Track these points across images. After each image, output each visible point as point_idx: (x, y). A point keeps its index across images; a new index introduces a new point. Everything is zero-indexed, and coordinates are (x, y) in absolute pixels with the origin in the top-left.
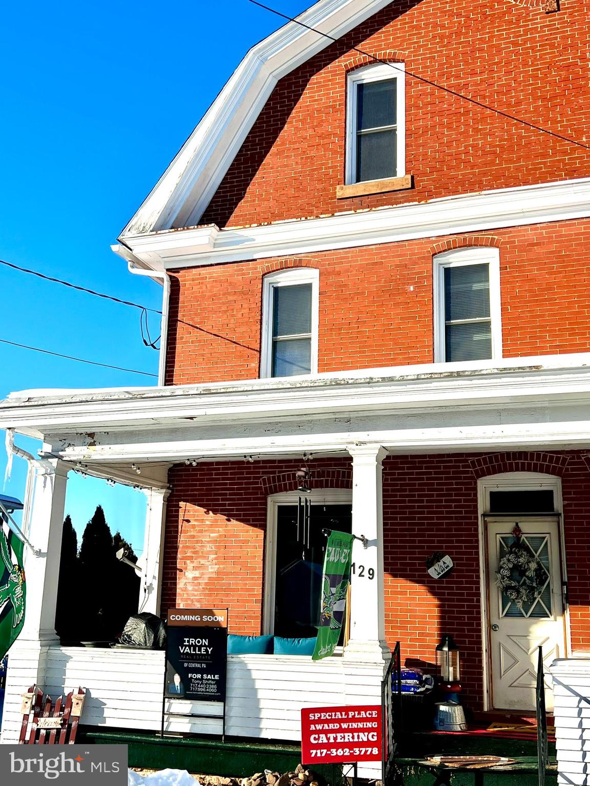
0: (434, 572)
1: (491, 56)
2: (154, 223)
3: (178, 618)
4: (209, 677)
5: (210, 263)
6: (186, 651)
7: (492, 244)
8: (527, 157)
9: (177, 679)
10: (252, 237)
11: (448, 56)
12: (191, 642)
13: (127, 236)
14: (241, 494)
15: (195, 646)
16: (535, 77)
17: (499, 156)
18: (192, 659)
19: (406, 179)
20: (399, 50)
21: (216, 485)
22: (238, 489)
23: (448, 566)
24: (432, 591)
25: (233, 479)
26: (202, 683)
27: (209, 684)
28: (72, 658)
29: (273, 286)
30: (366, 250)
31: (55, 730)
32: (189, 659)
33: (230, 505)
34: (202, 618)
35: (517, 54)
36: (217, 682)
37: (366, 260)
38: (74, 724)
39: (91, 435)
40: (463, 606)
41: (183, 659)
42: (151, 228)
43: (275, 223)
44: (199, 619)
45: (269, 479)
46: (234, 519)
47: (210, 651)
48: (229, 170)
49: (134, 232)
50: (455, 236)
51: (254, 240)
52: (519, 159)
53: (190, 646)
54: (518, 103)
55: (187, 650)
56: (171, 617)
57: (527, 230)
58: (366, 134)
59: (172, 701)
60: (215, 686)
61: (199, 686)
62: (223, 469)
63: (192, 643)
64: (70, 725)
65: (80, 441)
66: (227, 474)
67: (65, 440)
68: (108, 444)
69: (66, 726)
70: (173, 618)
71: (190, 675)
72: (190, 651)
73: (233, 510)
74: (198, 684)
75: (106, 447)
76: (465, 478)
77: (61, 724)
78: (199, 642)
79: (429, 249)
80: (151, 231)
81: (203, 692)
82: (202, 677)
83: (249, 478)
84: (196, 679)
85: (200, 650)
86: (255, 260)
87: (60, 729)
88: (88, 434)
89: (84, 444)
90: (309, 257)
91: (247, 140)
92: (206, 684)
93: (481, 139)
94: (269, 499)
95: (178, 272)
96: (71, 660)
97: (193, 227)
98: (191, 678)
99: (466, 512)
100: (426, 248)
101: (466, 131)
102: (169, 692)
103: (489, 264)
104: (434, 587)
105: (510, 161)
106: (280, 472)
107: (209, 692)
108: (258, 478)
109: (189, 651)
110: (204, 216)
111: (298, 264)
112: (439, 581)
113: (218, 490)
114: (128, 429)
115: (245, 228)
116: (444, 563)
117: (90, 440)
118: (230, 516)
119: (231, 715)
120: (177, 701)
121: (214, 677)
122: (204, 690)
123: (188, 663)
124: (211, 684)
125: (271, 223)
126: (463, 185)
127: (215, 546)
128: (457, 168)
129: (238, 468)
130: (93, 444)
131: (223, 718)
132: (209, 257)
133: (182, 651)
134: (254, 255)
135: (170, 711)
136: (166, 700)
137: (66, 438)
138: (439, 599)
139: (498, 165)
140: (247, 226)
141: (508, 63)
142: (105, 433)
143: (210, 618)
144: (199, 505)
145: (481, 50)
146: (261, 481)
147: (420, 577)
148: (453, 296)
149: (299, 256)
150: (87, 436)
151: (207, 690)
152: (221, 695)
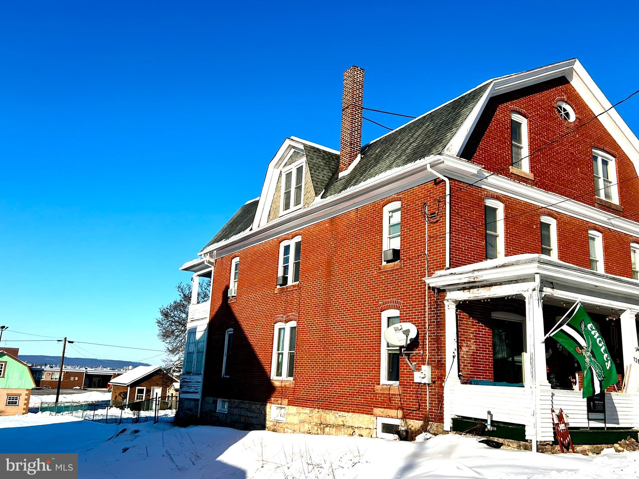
1: (553, 135)
5: (463, 181)
7: (555, 217)
8: (564, 185)
11: (542, 126)
16: (565, 153)
17: (557, 180)
19: (532, 176)
20: (527, 113)
30: (520, 202)
35: (560, 139)
39: (552, 283)
49: (448, 153)
50: (546, 209)
54: (561, 160)
57: (565, 216)
60: (601, 407)
65: (548, 285)
75: (558, 291)
80: (457, 156)
86: (481, 188)
90: (501, 196)
93: (552, 170)
98: (596, 403)
100: (538, 210)
101: (547, 164)
103: (552, 225)
105: (559, 184)
111: (497, 197)
114: (564, 284)
117: (551, 286)
118: (479, 321)
126: (548, 187)
128: (545, 179)
130: (553, 288)
131: (605, 420)
132: (463, 178)
139: (556, 184)
141: (558, 141)
142: (556, 283)
145: (551, 130)
149: (498, 194)
152: (602, 410)
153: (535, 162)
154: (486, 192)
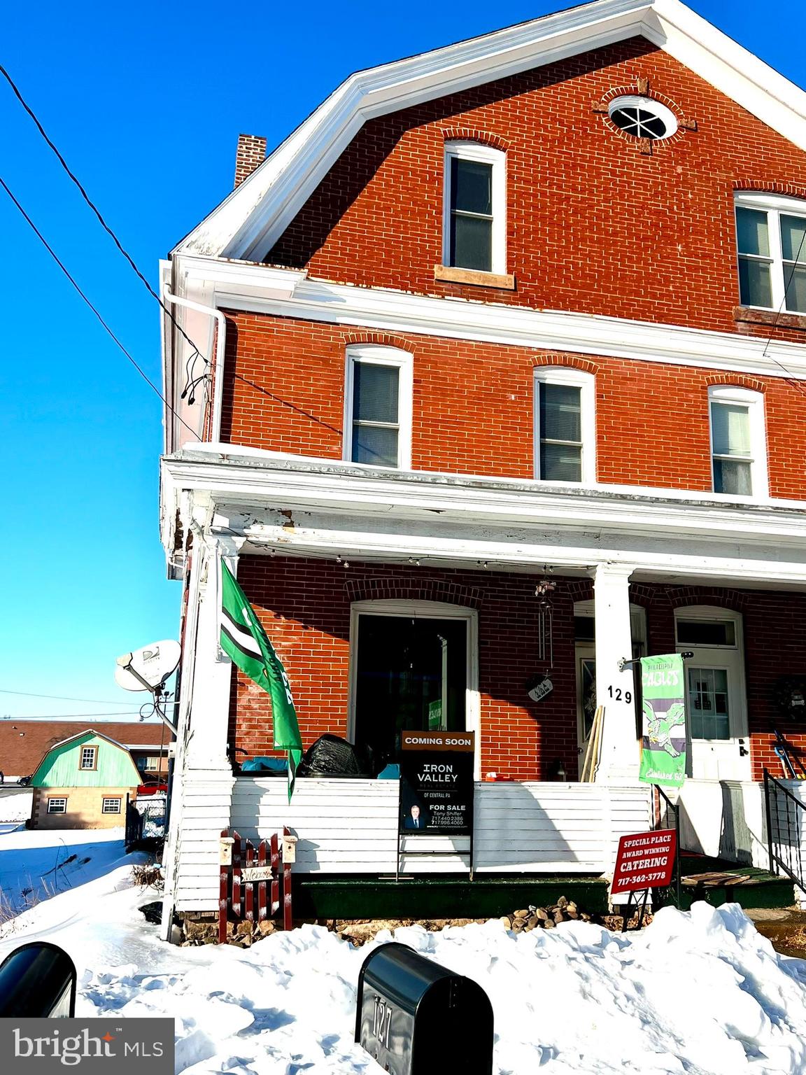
0: (534, 695)
1: (591, 178)
2: (223, 248)
3: (415, 741)
4: (454, 808)
5: (279, 314)
6: (426, 779)
7: (590, 370)
8: (623, 291)
9: (415, 811)
10: (341, 297)
11: (551, 162)
12: (432, 768)
13: (184, 253)
14: (321, 598)
15: (437, 774)
16: (631, 214)
17: (598, 281)
18: (434, 788)
19: (509, 279)
20: (501, 136)
21: (288, 584)
22: (316, 592)
23: (548, 689)
24: (532, 714)
25: (312, 579)
26: (446, 816)
27: (454, 816)
28: (269, 791)
29: (353, 360)
30: (466, 345)
31: (265, 883)
32: (430, 788)
33: (306, 609)
34: (444, 742)
35: (615, 184)
36: (463, 814)
37: (464, 355)
38: (286, 873)
39: (287, 513)
40: (561, 730)
41: (423, 788)
42: (220, 252)
43: (375, 288)
44: (441, 743)
45: (355, 583)
46: (312, 627)
47: (454, 778)
48: (304, 207)
49: (193, 251)
50: (556, 352)
51: (345, 301)
52: (615, 289)
53: (431, 774)
54: (615, 234)
55: (428, 778)
56: (406, 740)
57: (621, 363)
58: (460, 216)
59: (406, 838)
60: (461, 819)
61: (442, 819)
62: (298, 566)
63: (434, 770)
64: (282, 875)
65: (271, 519)
66: (303, 573)
67: (249, 514)
68: (311, 527)
69: (278, 876)
70: (408, 741)
71: (431, 807)
72: (432, 779)
73: (310, 616)
74: (441, 816)
75: (309, 531)
76: (564, 601)
77: (272, 874)
78: (442, 768)
79: (531, 360)
80: (220, 256)
81: (447, 825)
82: (446, 808)
83: (331, 581)
84: (439, 811)
85: (443, 778)
86: (338, 324)
87: (271, 880)
88: (282, 512)
89: (276, 523)
90: (402, 336)
91: (327, 178)
92: (450, 816)
93: (581, 259)
94: (352, 606)
95: (235, 315)
96: (267, 793)
97: (280, 266)
98: (433, 809)
99: (564, 636)
100: (528, 358)
101: (567, 247)
102: (406, 828)
103: (581, 388)
104: (534, 710)
105: (607, 290)
106: (368, 577)
107: (454, 825)
108: (343, 581)
109: (430, 779)
110: (270, 254)
111: (389, 341)
112: (539, 704)
113: (292, 590)
114: (337, 513)
115: (337, 284)
116: (545, 686)
117: (285, 519)
118: (307, 623)
119: (479, 849)
120: (413, 837)
121: (460, 808)
122: (448, 823)
123: (429, 792)
124: (457, 816)
125: (370, 287)
126: (564, 302)
127: (288, 657)
128: (558, 282)
129: (317, 568)
130: (291, 524)
131: (470, 853)
132: (279, 306)
133: (421, 780)
134: (337, 318)
135: (405, 850)
136: (400, 836)
137: (249, 512)
138: (539, 723)
139: (596, 290)
140: (341, 283)
141: (606, 190)
142: (306, 513)
143: (454, 742)
144: (266, 607)
145: (582, 167)
146: (345, 586)
147: (519, 699)
148: (548, 414)
149: (391, 332)
150: (281, 513)
151: (452, 823)
152: (467, 828)
153: (522, 246)
154: (354, 331)
